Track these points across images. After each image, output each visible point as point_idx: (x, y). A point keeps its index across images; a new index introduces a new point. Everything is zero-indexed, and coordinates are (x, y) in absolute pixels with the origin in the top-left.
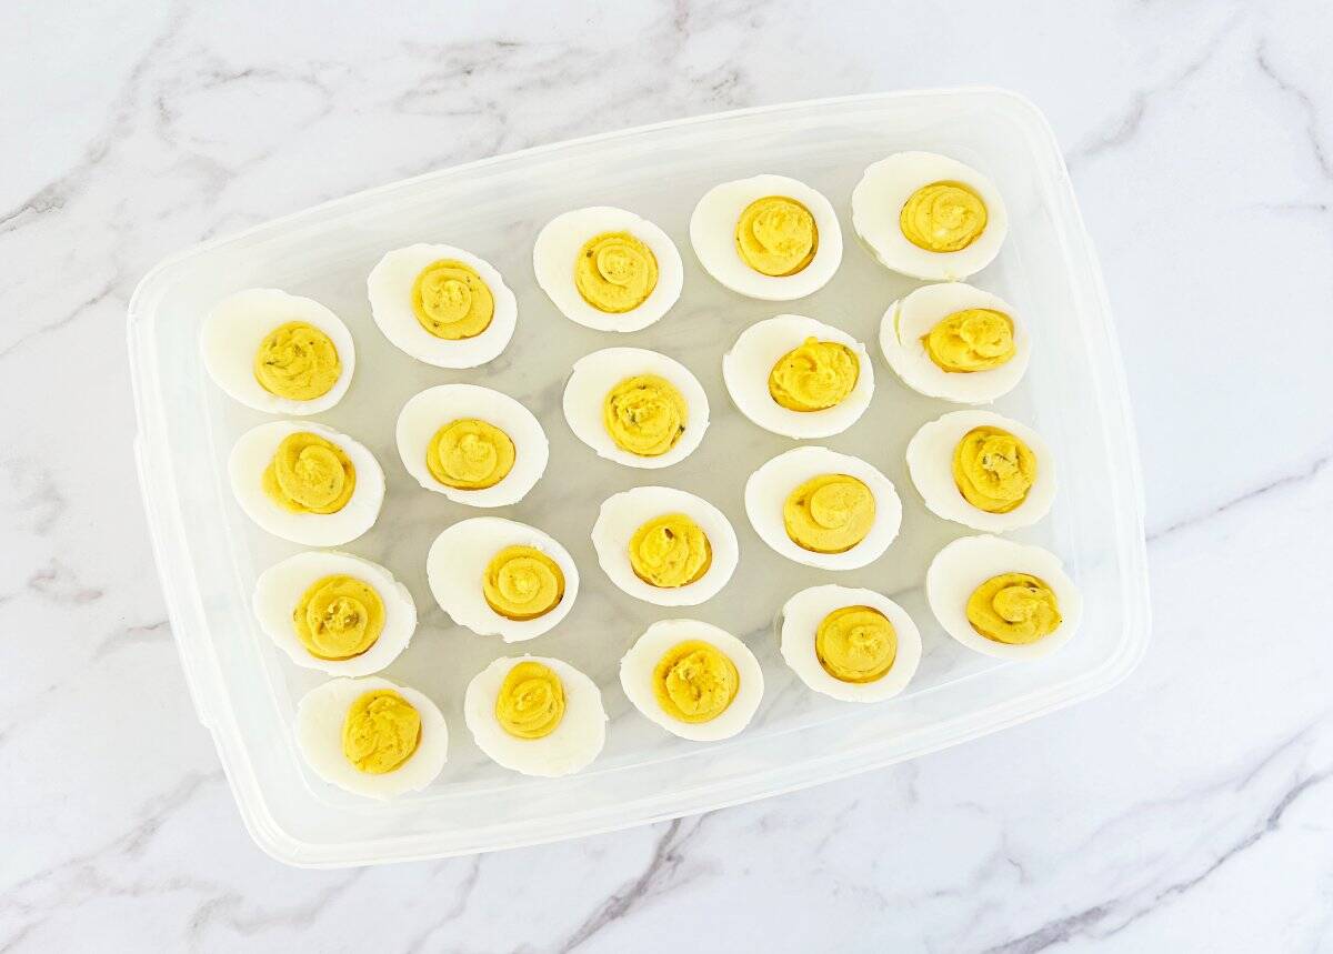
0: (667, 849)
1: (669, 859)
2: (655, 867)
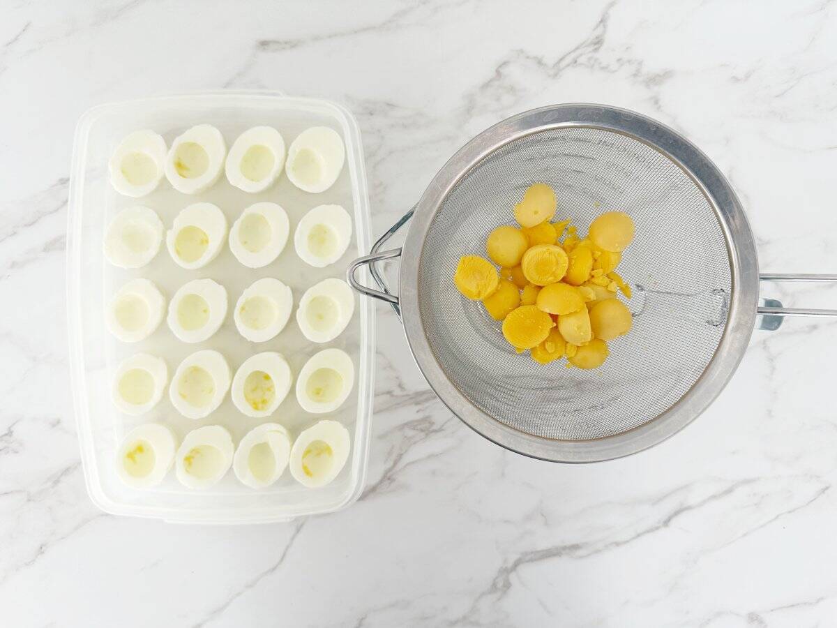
0: (389, 475)
1: (389, 479)
2: (381, 482)
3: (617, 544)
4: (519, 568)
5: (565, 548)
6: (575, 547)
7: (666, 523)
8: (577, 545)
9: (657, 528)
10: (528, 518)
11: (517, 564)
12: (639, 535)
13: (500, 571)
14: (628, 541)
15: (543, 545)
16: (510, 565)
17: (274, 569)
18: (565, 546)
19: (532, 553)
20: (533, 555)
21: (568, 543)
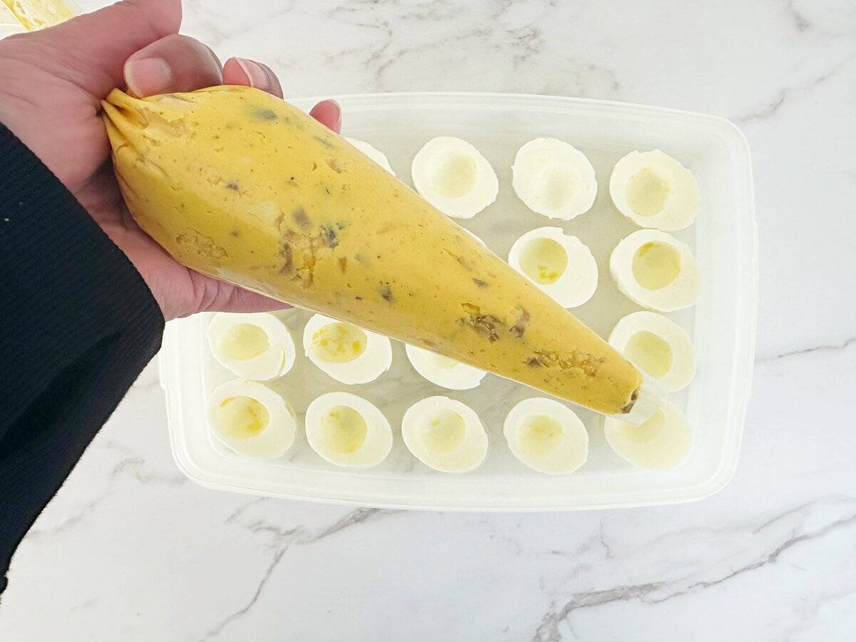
3: (706, 585)
4: (570, 615)
5: (633, 589)
6: (649, 588)
7: (773, 557)
8: (652, 585)
9: (761, 564)
10: (584, 548)
11: (567, 610)
12: (735, 574)
13: (545, 619)
14: (720, 582)
15: (603, 585)
16: (559, 609)
17: (244, 611)
18: (635, 587)
19: (589, 594)
20: (589, 598)
21: (638, 583)
